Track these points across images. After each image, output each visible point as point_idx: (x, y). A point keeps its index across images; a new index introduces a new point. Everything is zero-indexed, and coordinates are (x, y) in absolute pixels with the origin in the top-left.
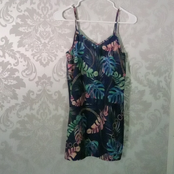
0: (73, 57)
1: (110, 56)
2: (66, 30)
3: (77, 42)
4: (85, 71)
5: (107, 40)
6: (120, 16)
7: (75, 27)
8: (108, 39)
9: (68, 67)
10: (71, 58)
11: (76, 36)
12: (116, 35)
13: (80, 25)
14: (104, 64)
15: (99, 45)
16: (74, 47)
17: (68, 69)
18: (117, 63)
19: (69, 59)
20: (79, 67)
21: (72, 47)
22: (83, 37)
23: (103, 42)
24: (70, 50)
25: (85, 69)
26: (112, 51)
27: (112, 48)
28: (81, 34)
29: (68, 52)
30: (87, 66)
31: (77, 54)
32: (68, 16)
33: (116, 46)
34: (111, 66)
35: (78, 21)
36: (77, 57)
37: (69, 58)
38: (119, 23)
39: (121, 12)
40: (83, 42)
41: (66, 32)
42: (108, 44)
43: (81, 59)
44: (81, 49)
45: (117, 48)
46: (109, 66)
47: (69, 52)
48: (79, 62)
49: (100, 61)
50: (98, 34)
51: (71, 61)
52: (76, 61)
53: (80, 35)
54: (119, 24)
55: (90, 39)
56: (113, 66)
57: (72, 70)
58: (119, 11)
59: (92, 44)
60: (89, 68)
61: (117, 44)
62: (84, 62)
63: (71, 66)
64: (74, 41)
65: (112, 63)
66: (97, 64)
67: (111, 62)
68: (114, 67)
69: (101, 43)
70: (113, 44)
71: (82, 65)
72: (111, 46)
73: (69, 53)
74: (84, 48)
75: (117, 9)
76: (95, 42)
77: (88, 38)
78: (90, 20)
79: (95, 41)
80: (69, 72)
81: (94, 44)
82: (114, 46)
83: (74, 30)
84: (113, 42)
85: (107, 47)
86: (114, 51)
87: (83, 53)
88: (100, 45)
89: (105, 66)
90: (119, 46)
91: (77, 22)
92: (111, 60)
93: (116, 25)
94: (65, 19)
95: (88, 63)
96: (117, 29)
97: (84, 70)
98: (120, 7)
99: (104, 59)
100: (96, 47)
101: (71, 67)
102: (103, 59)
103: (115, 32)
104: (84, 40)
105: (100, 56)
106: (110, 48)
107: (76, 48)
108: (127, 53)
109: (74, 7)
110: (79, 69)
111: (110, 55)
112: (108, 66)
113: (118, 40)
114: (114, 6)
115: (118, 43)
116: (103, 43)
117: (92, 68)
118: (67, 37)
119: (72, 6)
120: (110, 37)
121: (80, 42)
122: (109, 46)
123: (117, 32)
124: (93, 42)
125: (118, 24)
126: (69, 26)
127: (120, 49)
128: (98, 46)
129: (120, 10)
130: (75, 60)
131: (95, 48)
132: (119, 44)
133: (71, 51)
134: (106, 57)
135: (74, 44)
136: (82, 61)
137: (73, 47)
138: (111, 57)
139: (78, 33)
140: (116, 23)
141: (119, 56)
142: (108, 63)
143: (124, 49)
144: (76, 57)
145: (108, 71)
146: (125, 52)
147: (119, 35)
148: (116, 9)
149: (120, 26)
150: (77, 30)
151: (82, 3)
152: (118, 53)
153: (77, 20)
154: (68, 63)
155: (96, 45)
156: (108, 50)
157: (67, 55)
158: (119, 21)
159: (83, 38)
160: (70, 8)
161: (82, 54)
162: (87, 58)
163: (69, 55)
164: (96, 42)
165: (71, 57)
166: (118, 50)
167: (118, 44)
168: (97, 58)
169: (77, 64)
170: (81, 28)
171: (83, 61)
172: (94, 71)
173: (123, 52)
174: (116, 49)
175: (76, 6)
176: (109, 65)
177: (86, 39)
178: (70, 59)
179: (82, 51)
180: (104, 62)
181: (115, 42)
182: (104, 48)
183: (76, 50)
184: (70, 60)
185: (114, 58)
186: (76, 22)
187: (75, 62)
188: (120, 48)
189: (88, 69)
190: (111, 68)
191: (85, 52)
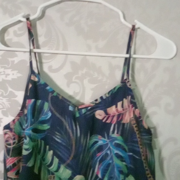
0: (20, 138)
1: (115, 135)
2: (9, 71)
3: (33, 100)
4: (53, 174)
5: (107, 95)
6: (137, 41)
7: (29, 64)
8: (109, 93)
9: (8, 166)
10: (16, 141)
11: (30, 86)
12: (128, 85)
13: (44, 61)
14: (100, 155)
15: (86, 108)
16: (26, 112)
17: (7, 170)
18: (131, 154)
19: (10, 145)
20: (33, 167)
21: (21, 114)
22: (48, 88)
23: (96, 100)
24: (14, 121)
25: (50, 168)
26: (119, 123)
27: (120, 116)
28: (42, 82)
29: (7, 127)
30: (56, 160)
31: (30, 132)
32: (16, 39)
33: (130, 113)
34: (117, 162)
35: (36, 50)
36: (30, 138)
37: (11, 142)
38: (134, 56)
39: (138, 32)
40: (47, 101)
41: (9, 78)
42: (110, 106)
43: (43, 142)
44: (42, 118)
45: (132, 116)
46: (113, 162)
47: (12, 127)
48: (36, 151)
49: (89, 149)
50: (86, 82)
51: (14, 149)
52: (27, 150)
53: (41, 85)
54: (135, 59)
55: (66, 94)
56: (122, 161)
57: (17, 173)
58: (134, 29)
59: (69, 105)
60: (62, 167)
61: (131, 106)
62: (50, 150)
63: (16, 161)
64: (26, 98)
65: (120, 153)
66: (82, 155)
67: (116, 152)
68: (124, 163)
69: (92, 105)
70: (122, 106)
71: (43, 159)
72: (117, 110)
73: (11, 130)
74: (50, 114)
75: (131, 26)
76: (78, 101)
77: (62, 91)
78: (67, 50)
79: (78, 98)
80: (8, 178)
81: (75, 106)
82: (123, 110)
83: (27, 72)
84: (122, 100)
85: (106, 113)
86: (124, 124)
87: (49, 127)
88: (89, 108)
89: (102, 160)
90: (137, 111)
91: (35, 53)
92: (118, 146)
93: (127, 61)
94: (7, 46)
95: (59, 153)
96: (130, 72)
97: (49, 171)
98: (136, 21)
99: (100, 143)
100: (80, 113)
101: (14, 165)
102: (96, 142)
103: (125, 77)
104: (50, 96)
105: (91, 136)
106: (113, 116)
107: (29, 117)
108: (155, 128)
109: (28, 19)
110: (36, 171)
111: (113, 132)
112: (111, 162)
113: (133, 97)
114: (122, 20)
115: (134, 104)
116: (96, 104)
117: (69, 166)
118: (10, 89)
119: (24, 17)
120: (114, 88)
121: (39, 102)
122: (112, 110)
123: (130, 78)
124: (73, 102)
125: (131, 60)
126: (16, 62)
127: (138, 120)
128: (84, 111)
129: (136, 27)
130: (25, 147)
131: (78, 115)
132: (136, 108)
133: (17, 123)
134: (105, 138)
135: (24, 106)
136: (45, 148)
137: (23, 112)
138: (116, 139)
139: (36, 79)
140: (128, 56)
141: (138, 136)
142: (109, 152)
143: (148, 117)
144: (28, 139)
145: (111, 174)
146: (151, 126)
147: (136, 86)
148: (127, 27)
149: (137, 65)
150: (32, 72)
151: (48, 12)
152: (135, 129)
153: (34, 48)
154: (6, 155)
155: (80, 107)
156: (108, 121)
157: (5, 134)
158: (135, 53)
159: (47, 92)
160: (20, 21)
161: (44, 131)
162: (58, 142)
163: (10, 134)
164: (82, 101)
165: (14, 139)
166: (135, 122)
167: (133, 107)
168: (82, 140)
169: (28, 157)
170: (46, 69)
171: (48, 147)
172: (75, 176)
173: (146, 127)
174: (128, 118)
175: (31, 18)
176: (112, 158)
177: (55, 94)
178: (14, 143)
179: (43, 122)
180: (101, 148)
181: (126, 102)
182: (99, 114)
183: (29, 121)
184: (11, 147)
185: (126, 141)
186: (30, 54)
187: (25, 153)
188: (140, 117)
189: (59, 168)
190: (118, 167)
191: (52, 126)
